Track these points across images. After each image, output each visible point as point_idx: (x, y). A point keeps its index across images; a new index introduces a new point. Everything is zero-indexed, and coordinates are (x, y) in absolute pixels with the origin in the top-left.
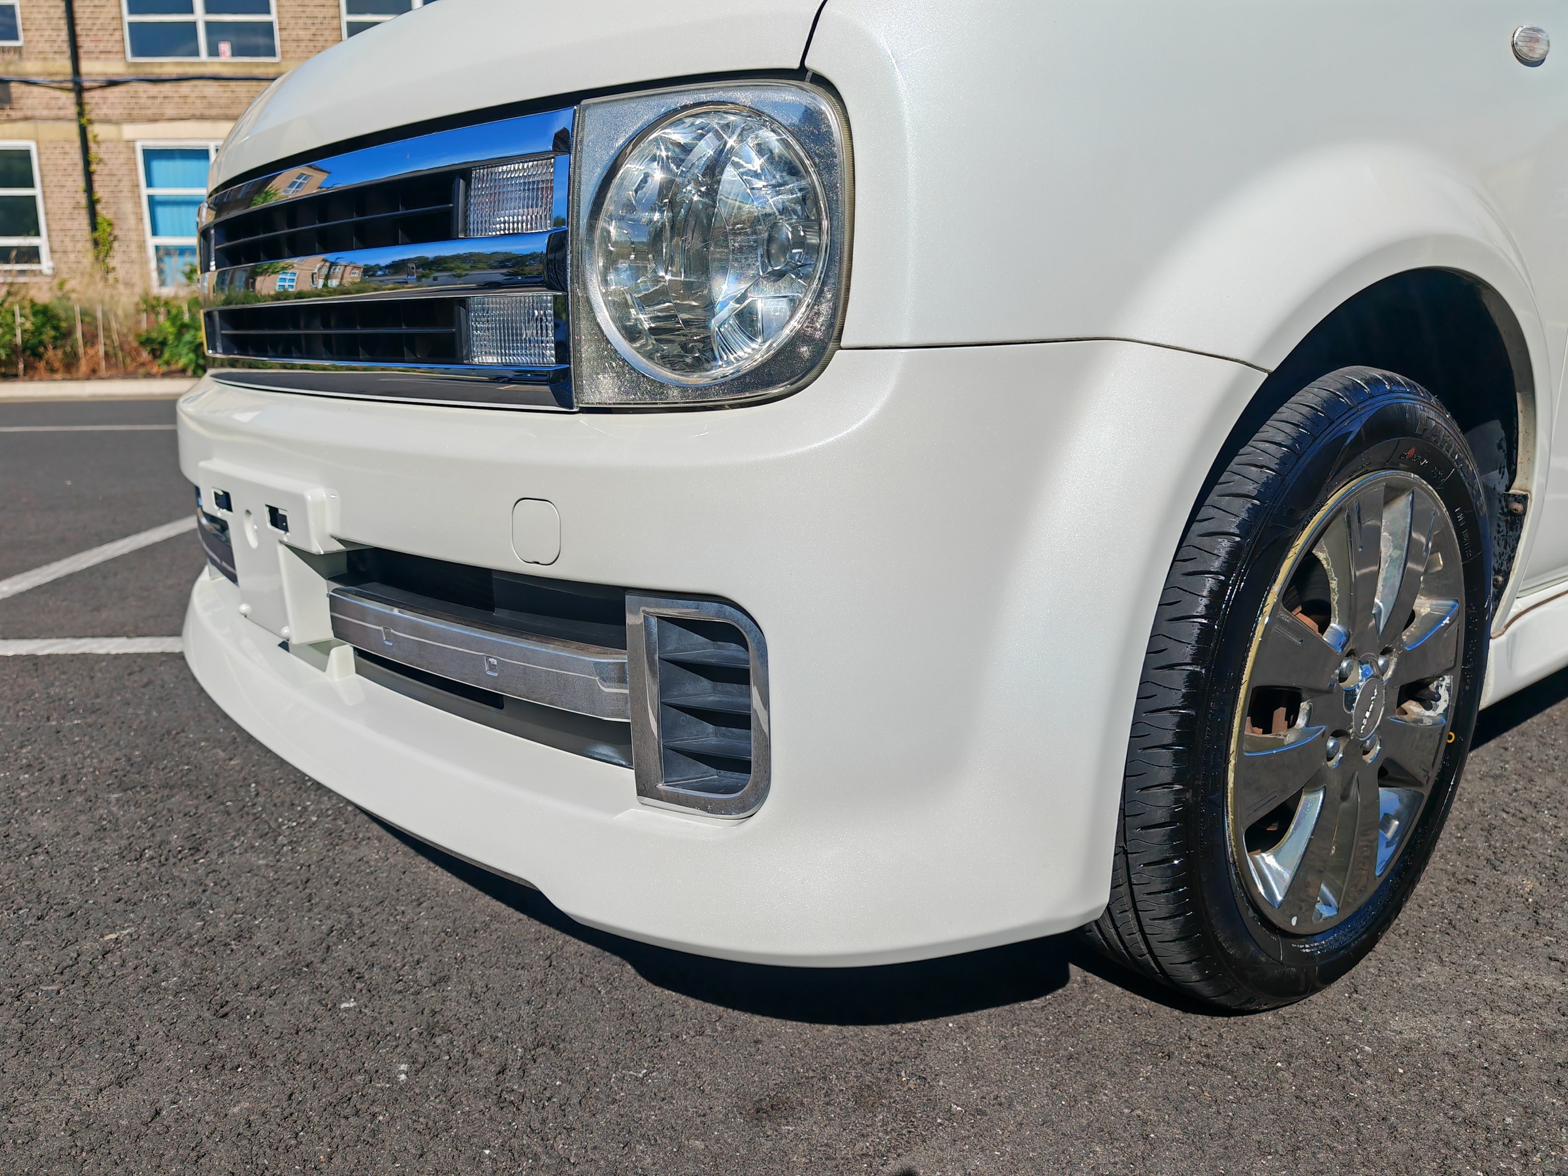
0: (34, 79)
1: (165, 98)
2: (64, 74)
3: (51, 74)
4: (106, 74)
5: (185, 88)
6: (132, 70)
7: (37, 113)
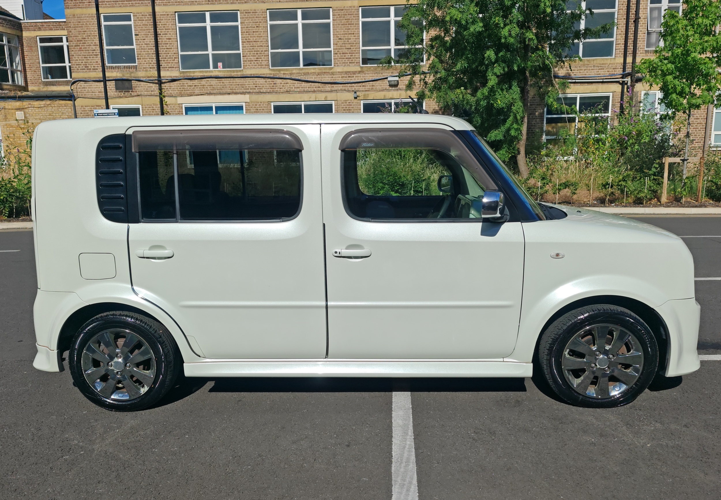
0: (142, 79)
1: (195, 86)
2: (154, 77)
3: (149, 77)
4: (171, 77)
5: (204, 82)
6: (182, 75)
7: (142, 93)
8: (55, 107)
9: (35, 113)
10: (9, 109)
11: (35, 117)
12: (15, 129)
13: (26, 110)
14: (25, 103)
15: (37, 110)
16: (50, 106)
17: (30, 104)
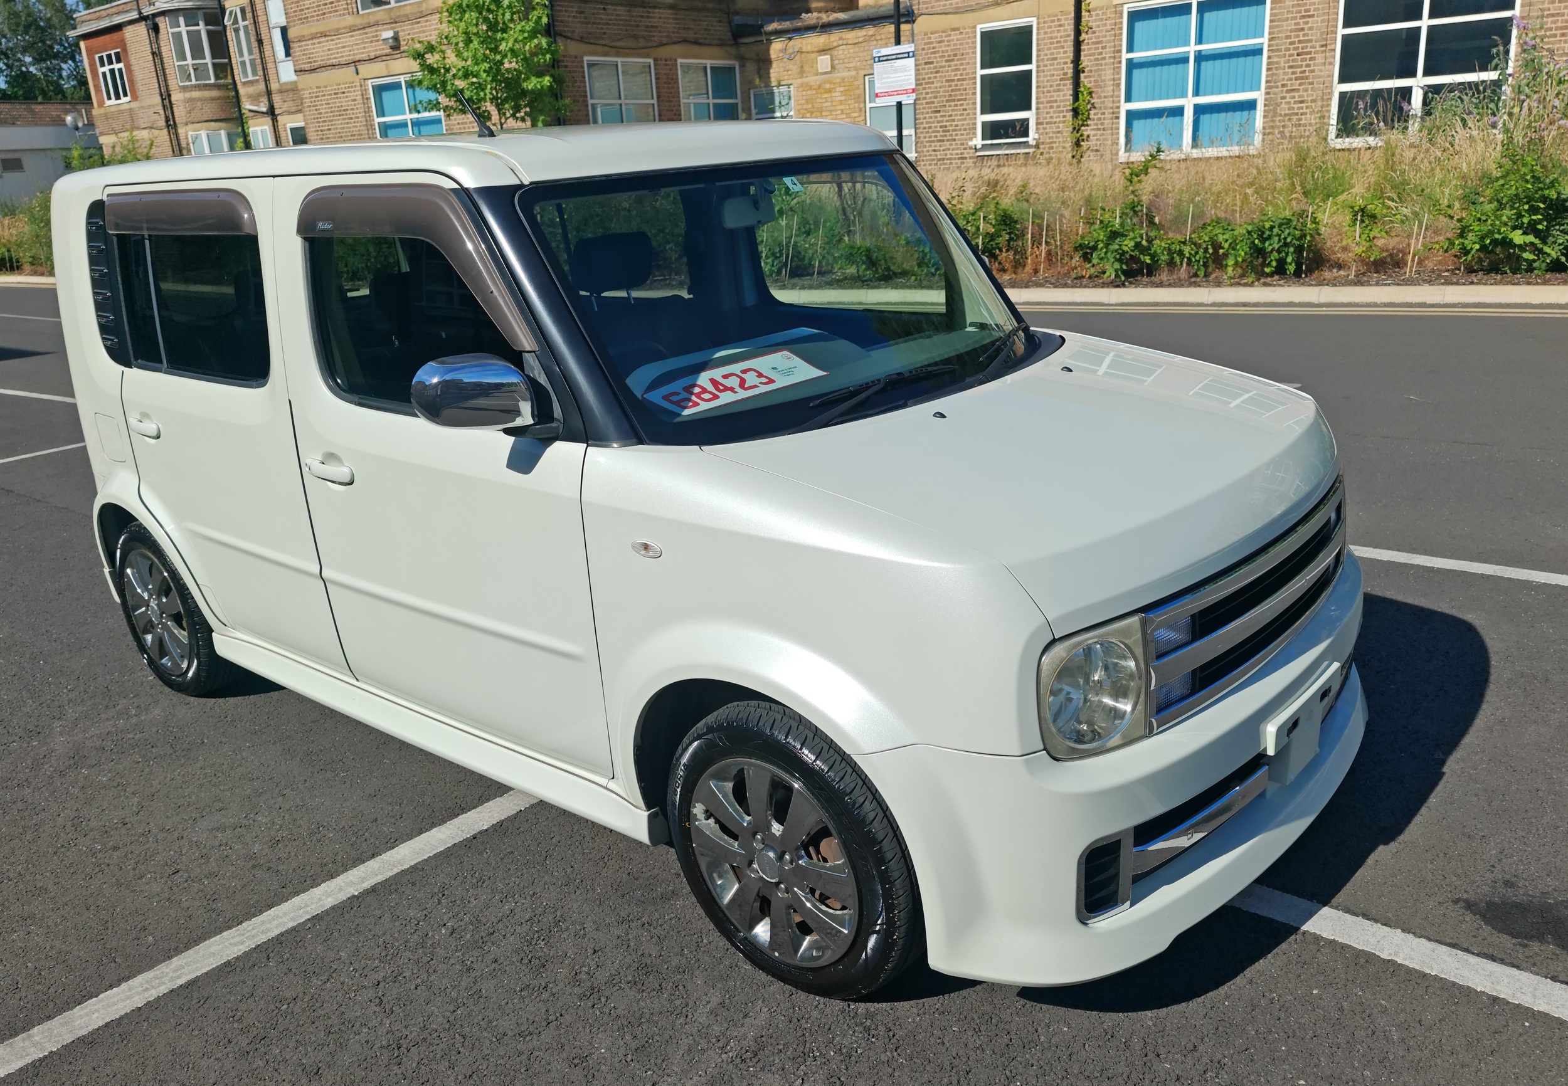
8: (881, 39)
9: (848, 56)
10: (808, 52)
11: (848, 65)
12: (814, 92)
13: (835, 53)
14: (834, 37)
15: (852, 51)
16: (873, 38)
17: (841, 39)
